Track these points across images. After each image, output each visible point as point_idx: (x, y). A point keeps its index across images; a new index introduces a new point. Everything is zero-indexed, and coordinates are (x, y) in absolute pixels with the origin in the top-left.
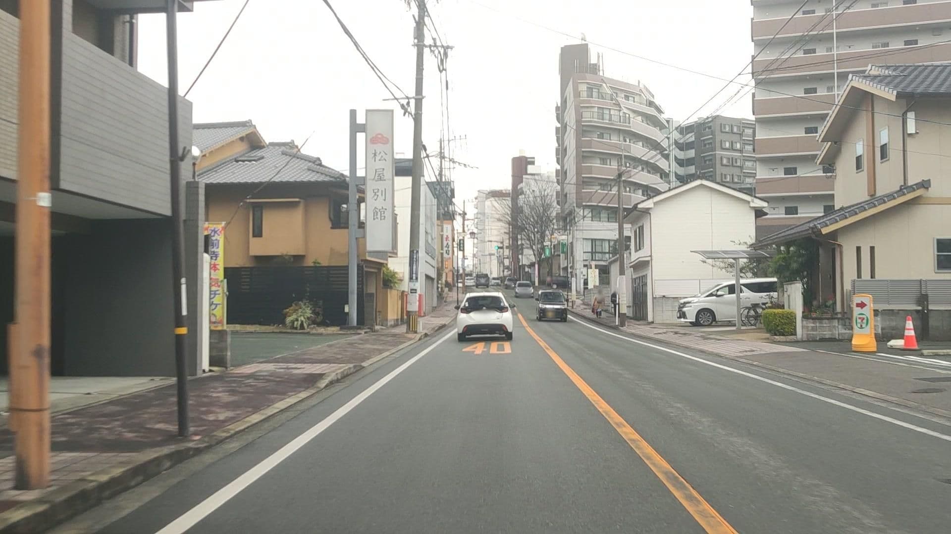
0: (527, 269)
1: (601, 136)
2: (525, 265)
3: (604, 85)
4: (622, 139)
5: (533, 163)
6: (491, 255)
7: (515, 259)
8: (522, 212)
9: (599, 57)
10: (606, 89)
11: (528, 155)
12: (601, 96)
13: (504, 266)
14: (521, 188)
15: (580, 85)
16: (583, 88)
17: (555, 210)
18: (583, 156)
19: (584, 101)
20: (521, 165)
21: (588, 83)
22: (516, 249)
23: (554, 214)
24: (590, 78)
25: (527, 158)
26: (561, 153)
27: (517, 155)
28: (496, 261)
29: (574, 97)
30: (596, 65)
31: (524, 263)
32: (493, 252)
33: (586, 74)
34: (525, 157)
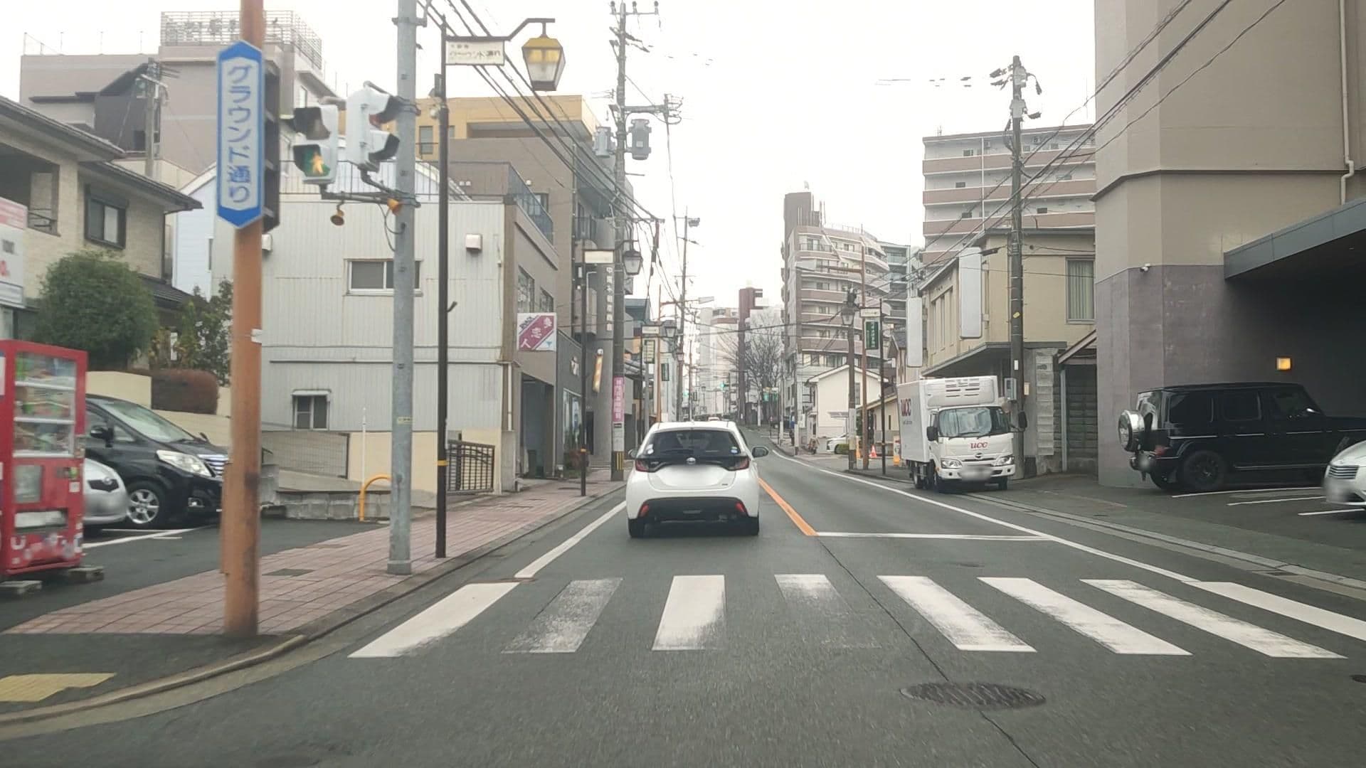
0: (753, 408)
1: (820, 286)
2: (751, 403)
3: (824, 236)
4: (840, 289)
5: (760, 295)
6: (716, 390)
7: (742, 398)
8: (749, 347)
9: (821, 205)
10: (826, 241)
11: (755, 287)
12: (821, 247)
13: (730, 401)
14: (748, 323)
15: (801, 237)
16: (804, 240)
17: (780, 349)
18: (802, 306)
19: (804, 254)
20: (749, 297)
21: (808, 236)
22: (743, 386)
23: (779, 353)
24: (812, 230)
25: (754, 290)
26: (786, 295)
27: (744, 287)
28: (722, 397)
29: (795, 249)
30: (817, 213)
31: (750, 401)
32: (718, 387)
33: (808, 227)
34: (752, 289)
